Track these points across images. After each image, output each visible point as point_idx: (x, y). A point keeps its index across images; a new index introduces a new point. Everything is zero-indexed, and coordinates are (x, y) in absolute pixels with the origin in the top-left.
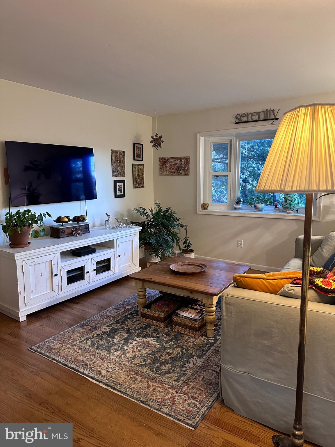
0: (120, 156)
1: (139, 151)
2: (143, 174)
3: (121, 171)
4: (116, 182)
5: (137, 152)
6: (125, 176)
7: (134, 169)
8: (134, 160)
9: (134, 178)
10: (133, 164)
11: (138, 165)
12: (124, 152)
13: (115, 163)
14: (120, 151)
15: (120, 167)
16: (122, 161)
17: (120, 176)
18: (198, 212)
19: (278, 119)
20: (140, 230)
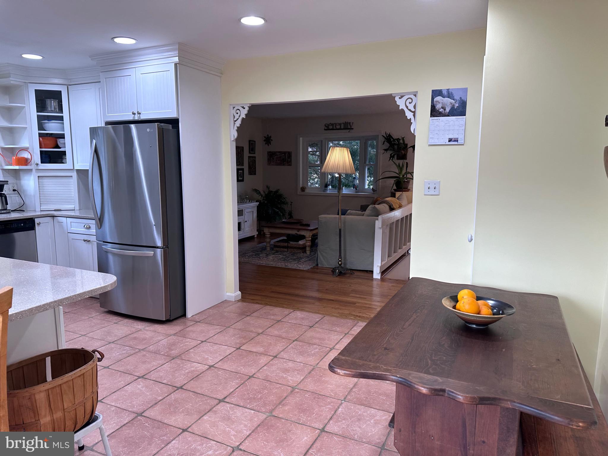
0: (241, 150)
2: (255, 164)
3: (242, 162)
4: (238, 170)
5: (252, 147)
6: (243, 166)
7: (249, 160)
8: (250, 153)
9: (250, 167)
10: (249, 157)
11: (252, 157)
12: (243, 147)
13: (238, 156)
15: (240, 158)
16: (242, 154)
18: (298, 193)
19: (353, 129)
20: (258, 205)
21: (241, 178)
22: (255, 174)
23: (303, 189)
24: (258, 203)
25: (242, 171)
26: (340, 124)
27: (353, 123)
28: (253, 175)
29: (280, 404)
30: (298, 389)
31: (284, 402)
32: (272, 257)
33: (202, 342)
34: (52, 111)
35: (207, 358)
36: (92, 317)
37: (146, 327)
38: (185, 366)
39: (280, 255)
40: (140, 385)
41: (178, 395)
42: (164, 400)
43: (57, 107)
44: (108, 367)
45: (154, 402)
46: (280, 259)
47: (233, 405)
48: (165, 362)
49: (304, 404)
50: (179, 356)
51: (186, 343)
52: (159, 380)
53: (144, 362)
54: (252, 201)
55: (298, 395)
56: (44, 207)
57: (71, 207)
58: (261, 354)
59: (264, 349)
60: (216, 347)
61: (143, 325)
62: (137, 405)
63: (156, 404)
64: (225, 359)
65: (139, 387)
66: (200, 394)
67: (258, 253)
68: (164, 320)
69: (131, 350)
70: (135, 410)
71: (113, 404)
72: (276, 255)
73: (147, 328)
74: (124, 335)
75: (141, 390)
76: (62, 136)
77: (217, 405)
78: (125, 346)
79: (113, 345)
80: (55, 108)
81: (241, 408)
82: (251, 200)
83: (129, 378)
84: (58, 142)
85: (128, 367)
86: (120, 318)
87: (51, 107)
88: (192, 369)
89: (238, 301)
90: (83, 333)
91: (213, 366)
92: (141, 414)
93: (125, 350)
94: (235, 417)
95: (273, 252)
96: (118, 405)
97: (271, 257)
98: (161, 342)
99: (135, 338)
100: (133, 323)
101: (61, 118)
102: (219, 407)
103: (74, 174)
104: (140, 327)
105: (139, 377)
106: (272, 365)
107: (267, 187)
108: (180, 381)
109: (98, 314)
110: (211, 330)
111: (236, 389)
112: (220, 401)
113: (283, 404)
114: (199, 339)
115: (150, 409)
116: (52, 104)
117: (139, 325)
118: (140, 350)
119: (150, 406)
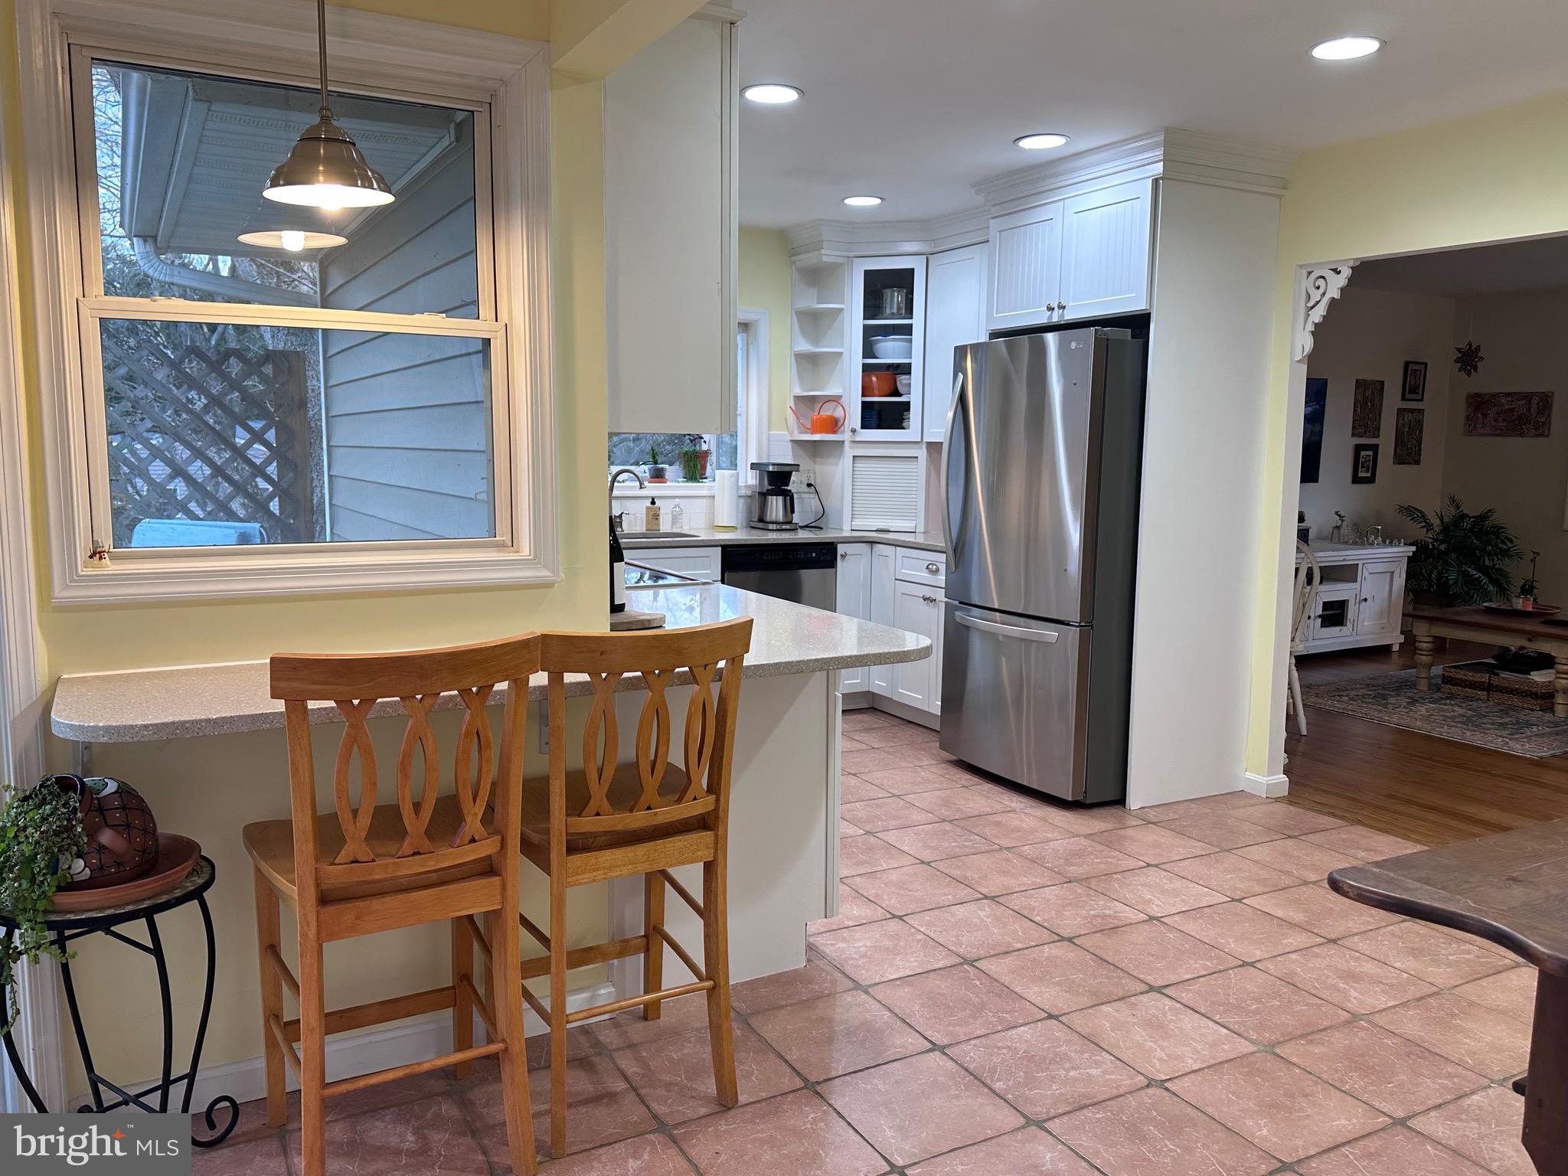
0: (1372, 392)
1: (1416, 379)
2: (1421, 432)
3: (1373, 424)
4: (1358, 448)
5: (1413, 382)
6: (1378, 436)
7: (1401, 420)
8: (1403, 398)
9: (1399, 439)
10: (1399, 410)
11: (1411, 412)
12: (1382, 383)
13: (1360, 408)
14: (1375, 381)
15: (1370, 415)
16: (1375, 403)
17: (1369, 437)
20: (1411, 554)
21: (1367, 472)
22: (1417, 462)
24: (1414, 548)
25: (1371, 453)
28: (1409, 463)
29: (1302, 1036)
30: (1368, 1022)
31: (1317, 1036)
32: (1427, 710)
33: (1149, 865)
34: (893, 314)
35: (1150, 901)
36: (920, 767)
37: (1027, 807)
38: (1092, 903)
39: (1456, 708)
40: (984, 912)
41: (1058, 951)
42: (1026, 951)
43: (903, 305)
44: (928, 863)
45: (1004, 949)
46: (1453, 718)
47: (1179, 1005)
48: (1049, 883)
49: (1372, 1056)
50: (1084, 880)
51: (1109, 860)
52: (1025, 913)
53: (1005, 873)
54: (1391, 543)
55: (1362, 1034)
56: (859, 523)
57: (908, 525)
58: (1293, 925)
59: (1305, 917)
60: (1178, 884)
61: (1021, 802)
62: (968, 944)
63: (1007, 953)
64: (1194, 912)
65: (980, 912)
66: (1108, 962)
67: (1387, 692)
68: (1070, 799)
69: (983, 844)
70: (961, 951)
71: (922, 929)
72: (1445, 705)
73: (1028, 810)
74: (976, 813)
75: (983, 921)
76: (906, 369)
77: (1142, 993)
78: (972, 833)
79: (948, 827)
80: (899, 308)
81: (1197, 1016)
82: (1389, 538)
83: (964, 893)
84: (898, 383)
85: (969, 874)
86: (976, 779)
87: (891, 307)
88: (1108, 912)
89: (1277, 800)
90: (897, 792)
91: (1157, 919)
92: (971, 963)
93: (971, 841)
94: (1176, 1027)
95: (1436, 695)
96: (932, 935)
97: (1422, 710)
98: (1051, 843)
99: (998, 824)
100: (1002, 794)
101: (907, 330)
102: (1145, 998)
103: (922, 453)
104: (1014, 805)
105: (986, 897)
106: (1317, 956)
107: (1453, 500)
108: (1070, 924)
109: (934, 762)
110: (1179, 847)
111: (1198, 977)
112: (1152, 989)
113: (1311, 1041)
114: (1142, 859)
115: (992, 958)
116: (894, 298)
117: (1012, 802)
118: (1001, 849)
119: (992, 953)
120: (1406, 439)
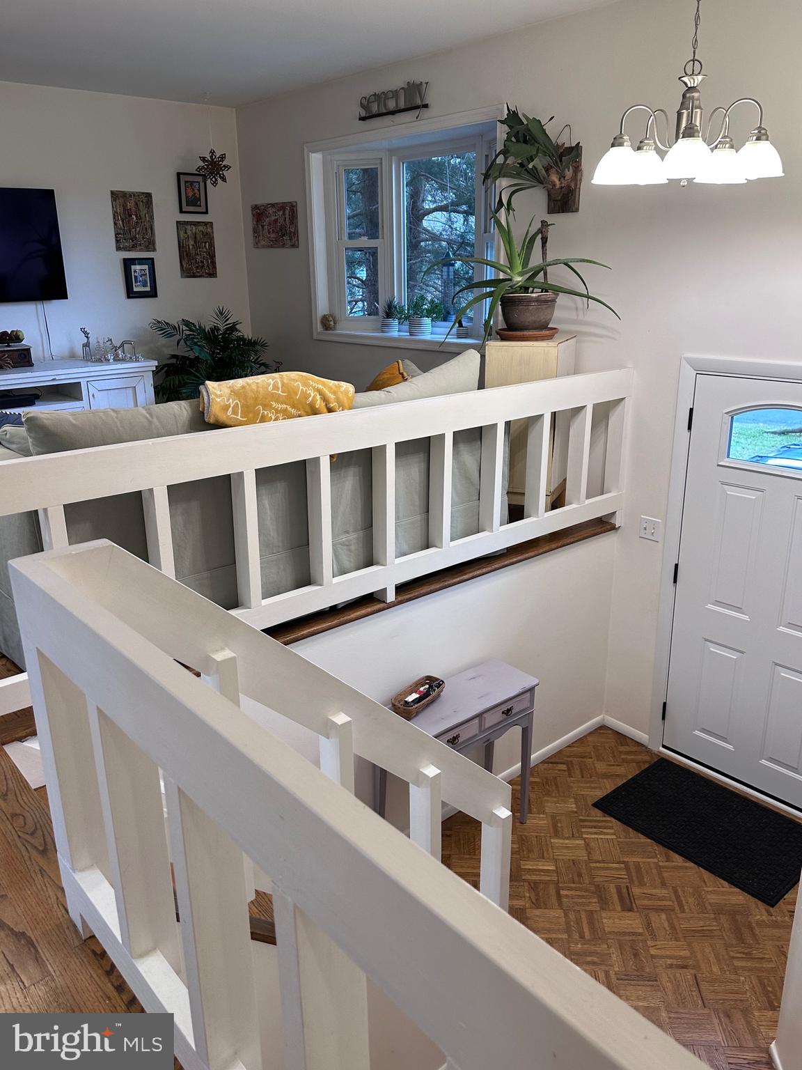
0: (137, 204)
1: (193, 190)
2: (212, 245)
3: (143, 238)
4: (127, 263)
5: (190, 194)
7: (182, 233)
8: (181, 211)
9: (184, 253)
10: (178, 222)
11: (194, 225)
12: (149, 195)
13: (123, 221)
14: (137, 193)
15: (138, 229)
16: (143, 216)
17: (141, 250)
18: (315, 336)
19: (426, 106)
20: (154, 368)
21: (145, 285)
22: (213, 274)
23: (327, 323)
24: (162, 361)
25: (146, 267)
26: (395, 94)
27: (427, 83)
28: (201, 276)
54: (126, 358)
120: (193, 252)
